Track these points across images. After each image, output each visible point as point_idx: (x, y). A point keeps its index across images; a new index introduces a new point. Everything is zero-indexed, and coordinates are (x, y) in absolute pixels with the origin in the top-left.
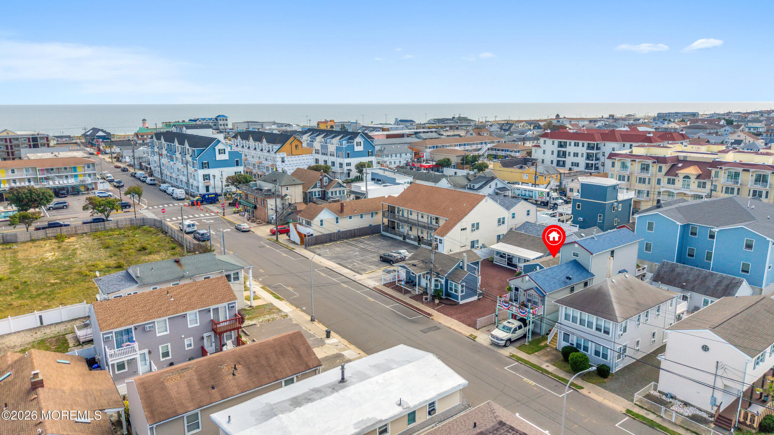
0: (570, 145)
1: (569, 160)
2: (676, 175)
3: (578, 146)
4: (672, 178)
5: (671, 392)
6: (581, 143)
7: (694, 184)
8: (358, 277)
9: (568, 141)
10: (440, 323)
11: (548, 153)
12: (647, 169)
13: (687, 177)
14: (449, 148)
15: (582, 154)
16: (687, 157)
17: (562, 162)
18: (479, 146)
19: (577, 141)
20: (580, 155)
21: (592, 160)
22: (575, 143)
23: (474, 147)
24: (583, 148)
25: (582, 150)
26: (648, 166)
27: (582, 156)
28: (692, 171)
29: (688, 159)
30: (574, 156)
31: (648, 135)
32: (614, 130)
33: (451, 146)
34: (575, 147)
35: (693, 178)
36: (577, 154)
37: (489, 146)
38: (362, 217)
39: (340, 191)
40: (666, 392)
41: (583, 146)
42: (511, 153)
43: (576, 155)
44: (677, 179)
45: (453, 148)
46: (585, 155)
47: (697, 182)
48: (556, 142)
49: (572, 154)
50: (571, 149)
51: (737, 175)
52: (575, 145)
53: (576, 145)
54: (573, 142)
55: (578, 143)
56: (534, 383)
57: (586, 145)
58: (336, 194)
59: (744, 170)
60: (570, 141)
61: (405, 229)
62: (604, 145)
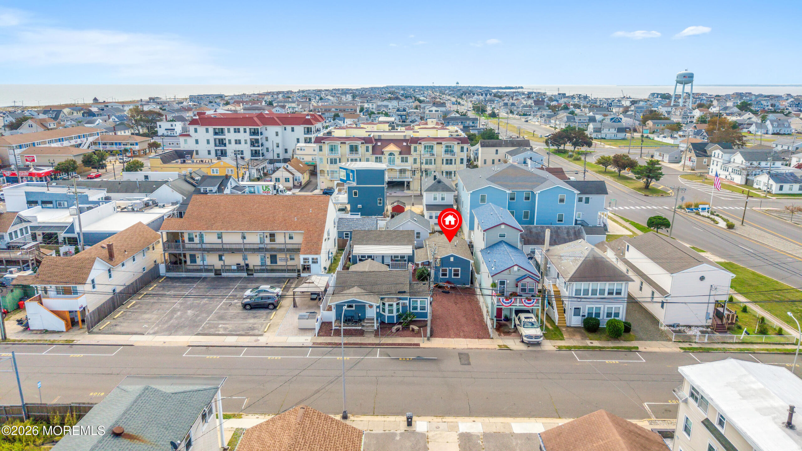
0: (229, 131)
1: (230, 148)
2: (382, 153)
3: (239, 132)
4: (378, 156)
5: (675, 322)
6: (242, 128)
7: (398, 159)
8: (262, 340)
9: (226, 128)
10: (454, 349)
11: (203, 142)
12: (357, 150)
13: (391, 154)
14: (42, 146)
15: (246, 140)
16: (381, 136)
17: (220, 151)
18: (79, 141)
19: (237, 127)
20: (243, 142)
21: (259, 146)
22: (235, 129)
23: (73, 142)
24: (245, 134)
25: (245, 136)
26: (356, 147)
27: (246, 143)
28: (392, 148)
29: (382, 138)
30: (236, 143)
31: (307, 117)
32: (261, 114)
33: (45, 143)
34: (235, 133)
35: (397, 154)
36: (240, 141)
37: (91, 139)
38: (134, 260)
39: (21, 230)
40: (672, 323)
41: (245, 132)
42: (132, 147)
43: (238, 142)
44: (383, 157)
45: (47, 145)
46: (249, 142)
47: (400, 157)
48: (211, 129)
49: (233, 142)
50: (230, 135)
51: (432, 147)
52: (235, 132)
53: (237, 131)
54: (232, 128)
55: (239, 129)
56: (617, 361)
57: (248, 130)
58: (17, 236)
59: (438, 143)
60: (229, 127)
61: (212, 260)
62: (266, 130)
